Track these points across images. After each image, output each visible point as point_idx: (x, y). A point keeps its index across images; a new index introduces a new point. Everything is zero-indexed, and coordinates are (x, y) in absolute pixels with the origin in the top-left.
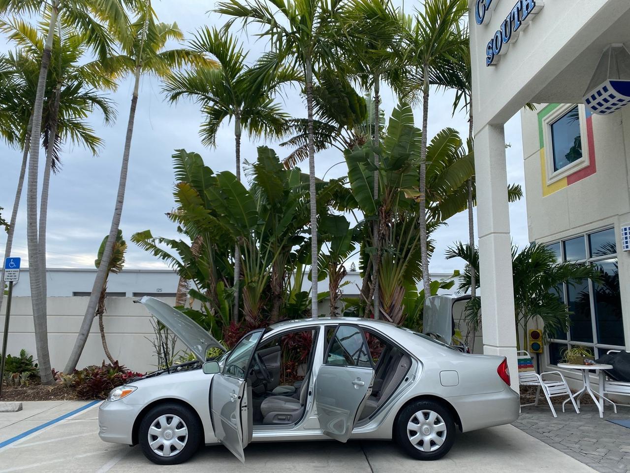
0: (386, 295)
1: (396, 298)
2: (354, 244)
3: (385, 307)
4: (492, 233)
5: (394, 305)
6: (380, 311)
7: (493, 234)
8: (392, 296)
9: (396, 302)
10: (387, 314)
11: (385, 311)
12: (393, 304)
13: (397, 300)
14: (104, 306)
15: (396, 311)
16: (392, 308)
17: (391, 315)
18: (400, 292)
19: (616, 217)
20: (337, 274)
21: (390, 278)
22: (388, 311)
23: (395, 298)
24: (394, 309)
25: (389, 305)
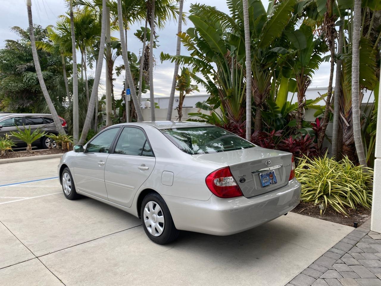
0: (347, 102)
2: (321, 55)
3: (345, 112)
10: (346, 119)
14: (181, 113)
17: (349, 120)
22: (346, 117)
25: (348, 110)
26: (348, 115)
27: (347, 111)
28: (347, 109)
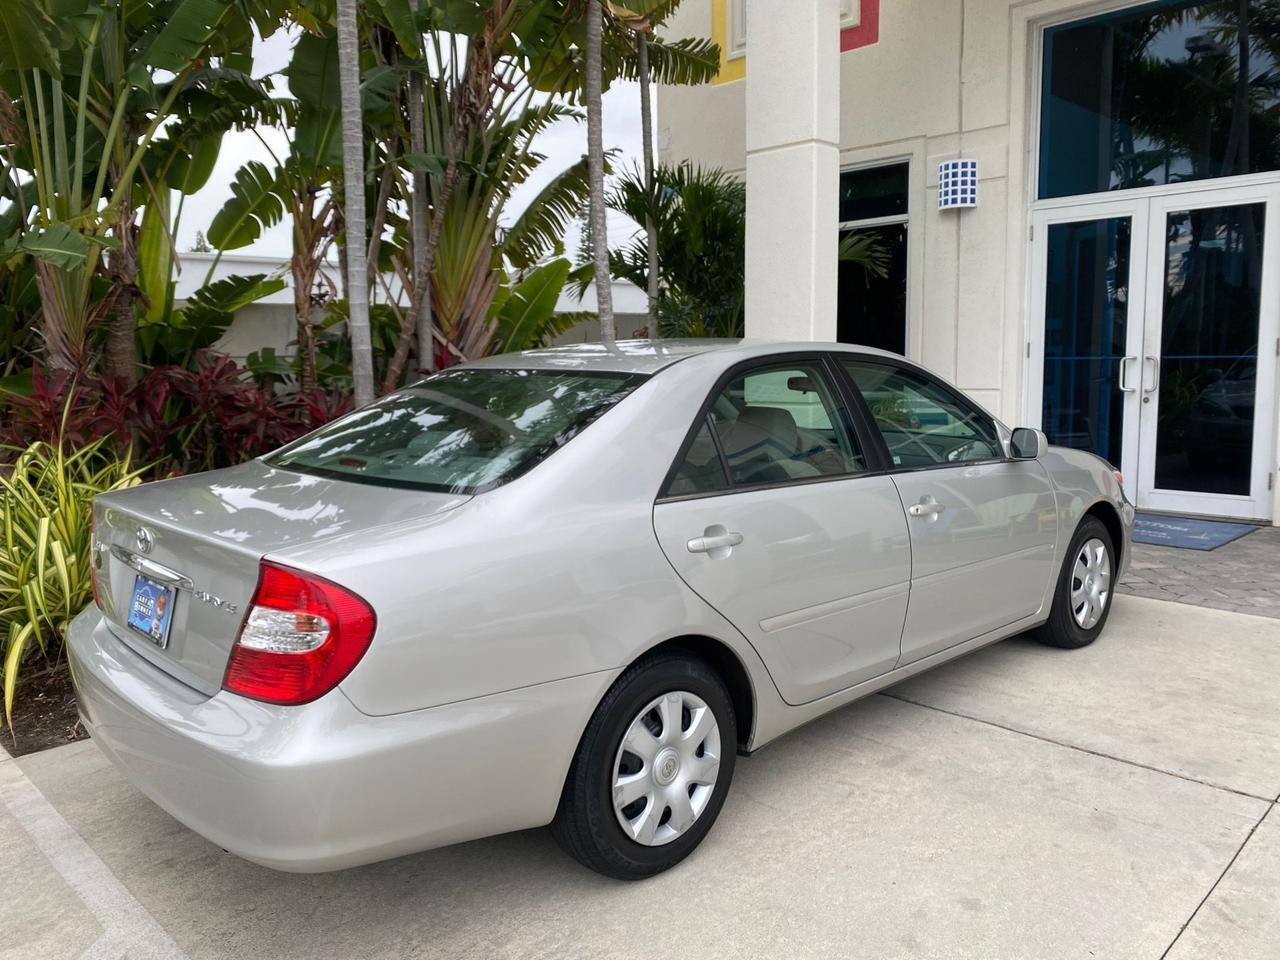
1: (473, 301)
3: (446, 326)
4: (812, 140)
5: (468, 319)
6: (434, 338)
7: (814, 144)
8: (462, 295)
9: (472, 312)
11: (445, 335)
12: (466, 316)
13: (476, 304)
15: (475, 331)
16: (462, 327)
18: (483, 287)
19: (922, 140)
20: (317, 224)
21: (456, 247)
22: (453, 335)
23: (469, 300)
24: (469, 328)
25: (454, 320)
26: (457, 333)
27: (452, 321)
28: (452, 315)
